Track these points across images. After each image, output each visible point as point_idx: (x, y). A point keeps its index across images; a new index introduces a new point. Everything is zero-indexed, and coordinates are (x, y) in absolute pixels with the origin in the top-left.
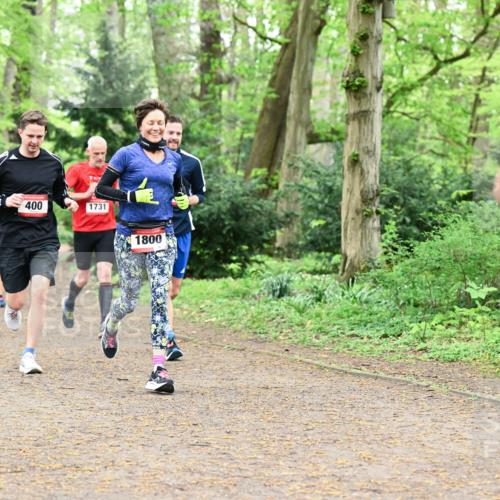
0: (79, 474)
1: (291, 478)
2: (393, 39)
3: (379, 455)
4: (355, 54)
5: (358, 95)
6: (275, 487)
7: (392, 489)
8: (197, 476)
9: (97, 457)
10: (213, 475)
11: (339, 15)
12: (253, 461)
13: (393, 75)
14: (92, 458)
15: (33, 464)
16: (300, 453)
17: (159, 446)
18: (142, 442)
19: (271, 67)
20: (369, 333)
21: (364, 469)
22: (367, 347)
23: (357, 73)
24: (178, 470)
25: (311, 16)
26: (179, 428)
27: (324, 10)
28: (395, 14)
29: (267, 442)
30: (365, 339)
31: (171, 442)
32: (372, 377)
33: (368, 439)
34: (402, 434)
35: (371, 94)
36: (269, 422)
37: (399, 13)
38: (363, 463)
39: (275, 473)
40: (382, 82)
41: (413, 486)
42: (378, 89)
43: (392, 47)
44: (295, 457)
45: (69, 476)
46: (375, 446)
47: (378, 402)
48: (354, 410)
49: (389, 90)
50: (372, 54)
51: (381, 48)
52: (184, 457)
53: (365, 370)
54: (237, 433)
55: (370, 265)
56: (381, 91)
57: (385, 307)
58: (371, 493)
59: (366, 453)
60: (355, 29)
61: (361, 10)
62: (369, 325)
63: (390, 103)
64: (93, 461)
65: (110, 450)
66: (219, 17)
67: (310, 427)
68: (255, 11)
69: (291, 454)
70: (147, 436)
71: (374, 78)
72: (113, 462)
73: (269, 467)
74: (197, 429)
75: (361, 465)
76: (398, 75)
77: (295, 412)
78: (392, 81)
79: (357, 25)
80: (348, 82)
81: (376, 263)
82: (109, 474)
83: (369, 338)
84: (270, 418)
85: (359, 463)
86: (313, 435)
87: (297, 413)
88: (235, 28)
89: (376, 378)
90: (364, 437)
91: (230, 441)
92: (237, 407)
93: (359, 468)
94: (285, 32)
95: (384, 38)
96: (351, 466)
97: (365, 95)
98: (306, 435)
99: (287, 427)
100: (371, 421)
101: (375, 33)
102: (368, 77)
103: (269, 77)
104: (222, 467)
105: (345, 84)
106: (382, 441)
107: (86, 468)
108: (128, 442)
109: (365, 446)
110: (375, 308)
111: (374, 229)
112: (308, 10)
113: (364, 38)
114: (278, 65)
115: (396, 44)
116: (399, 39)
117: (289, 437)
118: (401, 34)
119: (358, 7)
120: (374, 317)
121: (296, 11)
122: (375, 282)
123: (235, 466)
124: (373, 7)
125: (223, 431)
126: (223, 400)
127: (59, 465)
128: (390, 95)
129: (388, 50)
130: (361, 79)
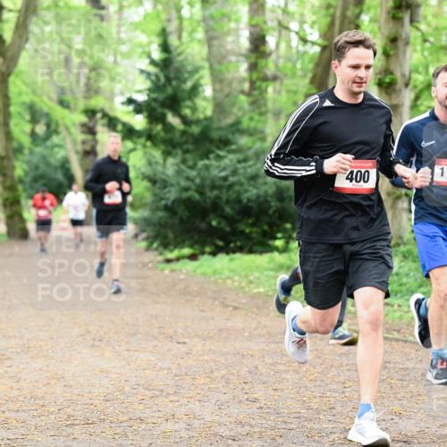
0: (143, 426)
1: (331, 430)
2: (419, 41)
3: (409, 410)
4: (386, 54)
5: (389, 90)
6: (317, 438)
7: (420, 440)
8: (247, 428)
9: (159, 411)
10: (262, 427)
11: (372, 20)
12: (297, 415)
13: (420, 73)
14: (155, 412)
15: (103, 417)
16: (339, 408)
17: (213, 401)
18: (198, 397)
19: (311, 66)
20: (400, 301)
21: (395, 423)
22: (397, 314)
23: (388, 71)
24: (231, 422)
25: (347, 21)
26: (231, 386)
27: (358, 16)
28: (421, 19)
29: (310, 398)
30: (396, 307)
31: (223, 398)
32: (402, 341)
33: (398, 396)
34: (429, 392)
35: (400, 90)
36: (311, 380)
37: (425, 17)
38: (394, 417)
39: (317, 426)
40: (410, 78)
41: (439, 438)
42: (407, 85)
43: (419, 48)
44: (334, 411)
45: (134, 427)
46: (405, 402)
47: (408, 363)
48: (386, 370)
49: (415, 87)
50: (401, 55)
51: (409, 50)
52: (236, 411)
53: (396, 335)
54: (282, 390)
55: (400, 241)
56: (410, 87)
57: (413, 279)
58: (402, 444)
59: (396, 408)
60: (386, 32)
61: (391, 15)
62: (399, 295)
63: (417, 98)
64: (156, 414)
65: (171, 405)
66: (265, 22)
67: (347, 386)
68: (297, 16)
69: (331, 409)
70: (203, 393)
71: (403, 75)
72: (173, 415)
73: (311, 420)
74: (247, 387)
75: (392, 419)
76: (424, 73)
77: (334, 372)
78: (419, 79)
79: (388, 29)
80: (380, 80)
81: (405, 240)
82: (170, 426)
83: (399, 306)
84: (312, 377)
85: (391, 417)
86: (350, 392)
87: (336, 373)
88: (280, 32)
89: (406, 342)
90: (395, 394)
91: (276, 397)
92: (282, 368)
93: (391, 422)
94: (324, 36)
95: (412, 40)
96: (384, 420)
97: (395, 91)
98: (343, 393)
99: (327, 385)
100: (402, 380)
101: (404, 36)
102: (398, 75)
103: (310, 75)
104: (270, 420)
105: (377, 81)
106: (411, 397)
107: (149, 421)
108: (187, 398)
109: (396, 402)
110: (405, 280)
111: (403, 209)
112: (344, 16)
113: (394, 40)
114: (317, 65)
115: (422, 46)
116: (425, 41)
117: (328, 394)
118: (426, 37)
119: (388, 12)
120: (403, 288)
121: (333, 17)
122: (404, 256)
123: (281, 419)
124: (402, 12)
125: (270, 389)
126: (270, 361)
127: (125, 418)
128: (417, 91)
129: (415, 51)
130: (391, 77)
